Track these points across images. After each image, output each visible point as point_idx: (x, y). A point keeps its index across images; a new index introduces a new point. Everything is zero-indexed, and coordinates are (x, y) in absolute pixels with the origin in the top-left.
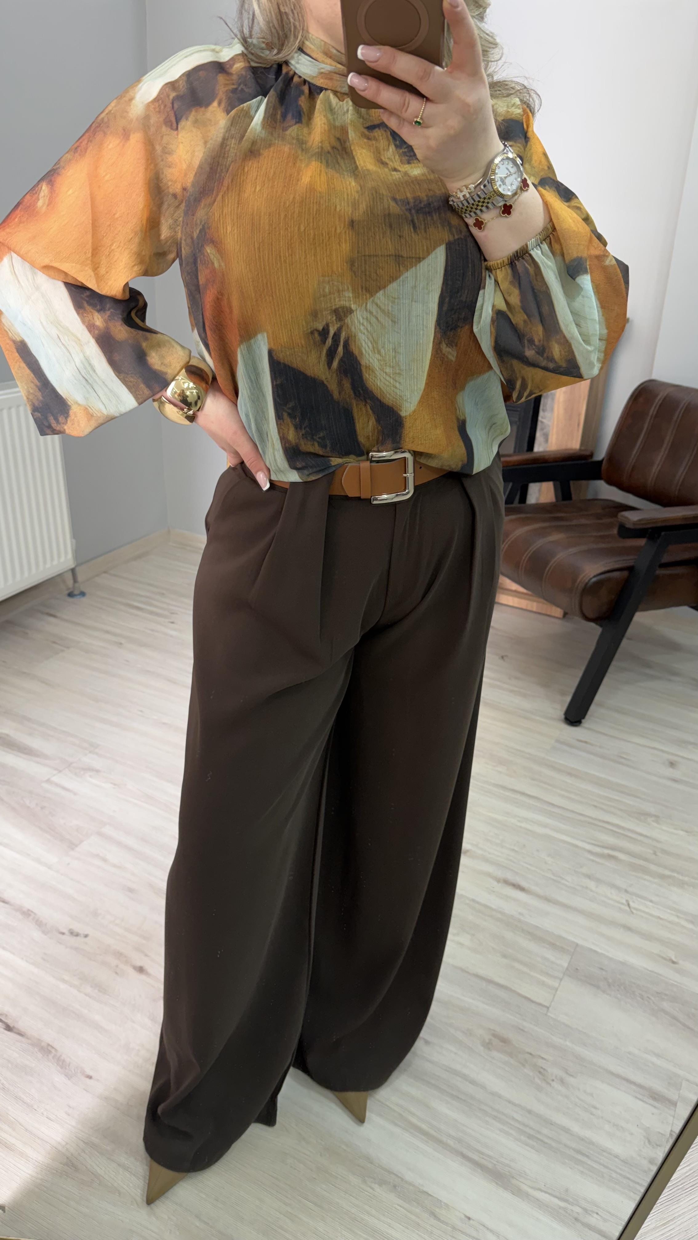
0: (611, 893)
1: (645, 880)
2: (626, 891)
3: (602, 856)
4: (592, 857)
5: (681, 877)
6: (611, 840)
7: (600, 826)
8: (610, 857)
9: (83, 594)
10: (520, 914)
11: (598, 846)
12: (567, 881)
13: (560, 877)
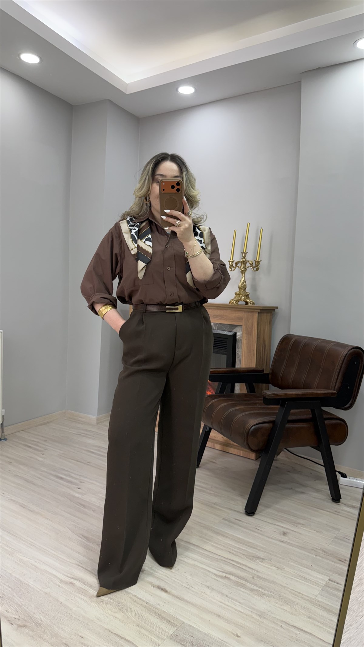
0: (217, 597)
1: (241, 591)
2: (227, 596)
3: (222, 577)
4: (215, 577)
5: (263, 591)
6: (231, 569)
7: (227, 562)
8: (226, 578)
9: (5, 439)
10: (159, 604)
11: (221, 572)
12: (194, 589)
13: (191, 586)
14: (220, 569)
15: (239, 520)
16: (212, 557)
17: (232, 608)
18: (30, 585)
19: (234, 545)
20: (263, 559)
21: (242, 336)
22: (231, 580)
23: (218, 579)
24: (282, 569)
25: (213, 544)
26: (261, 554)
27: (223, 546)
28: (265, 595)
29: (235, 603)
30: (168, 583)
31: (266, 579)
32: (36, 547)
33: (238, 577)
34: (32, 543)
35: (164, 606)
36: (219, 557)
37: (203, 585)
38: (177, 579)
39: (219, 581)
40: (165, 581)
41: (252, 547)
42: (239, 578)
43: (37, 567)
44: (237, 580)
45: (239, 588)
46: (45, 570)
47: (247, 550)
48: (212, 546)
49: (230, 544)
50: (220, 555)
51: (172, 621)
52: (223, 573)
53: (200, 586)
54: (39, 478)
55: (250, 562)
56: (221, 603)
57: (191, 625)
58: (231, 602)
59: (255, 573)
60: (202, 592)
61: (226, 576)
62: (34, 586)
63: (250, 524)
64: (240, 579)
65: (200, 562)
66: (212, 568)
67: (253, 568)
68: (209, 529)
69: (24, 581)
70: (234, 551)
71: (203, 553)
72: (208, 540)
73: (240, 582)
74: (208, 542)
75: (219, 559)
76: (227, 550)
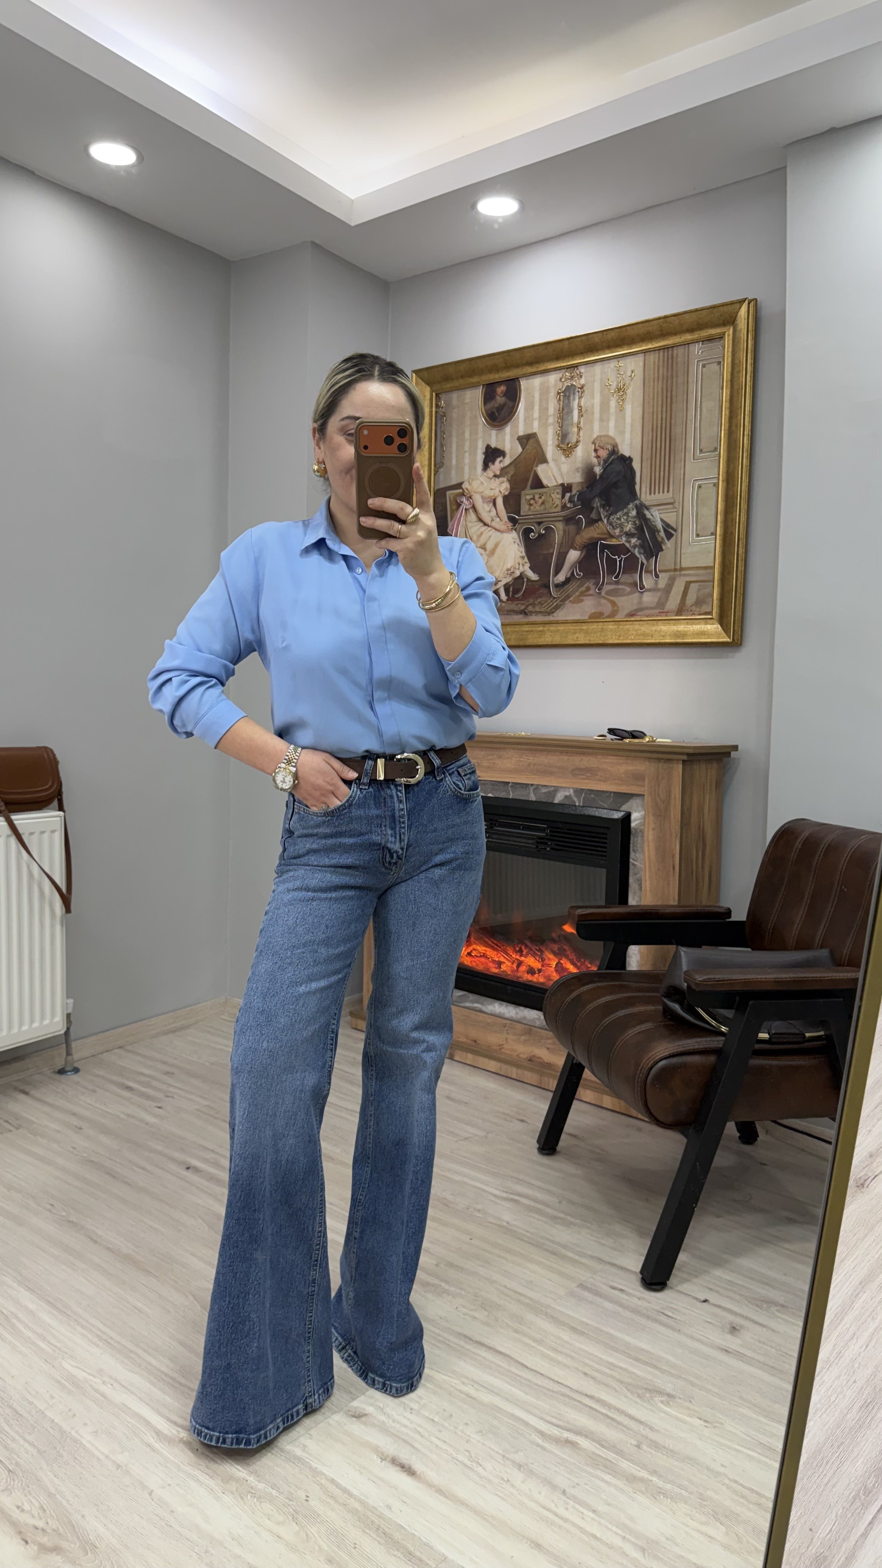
0: (540, 1493)
1: (603, 1480)
2: (564, 1492)
3: (557, 1441)
4: (540, 1441)
5: (660, 1483)
6: (582, 1420)
7: (578, 1401)
8: (569, 1443)
9: (76, 1070)
10: (389, 1507)
11: (558, 1426)
12: (485, 1469)
13: (478, 1463)
14: (556, 1418)
15: (622, 1290)
16: (539, 1386)
17: (574, 1524)
18: (85, 1442)
19: (599, 1355)
20: (671, 1396)
21: (645, 821)
22: (581, 1449)
23: (546, 1445)
24: (717, 1424)
25: (545, 1351)
26: (666, 1383)
27: (572, 1358)
28: (665, 1495)
29: (582, 1513)
30: (419, 1450)
31: (671, 1451)
33: (601, 1442)
34: (104, 1333)
35: (400, 1511)
36: (556, 1387)
37: (508, 1459)
38: (445, 1442)
39: (551, 1452)
40: (413, 1446)
41: (646, 1363)
42: (602, 1445)
43: (105, 1397)
44: (597, 1452)
45: (599, 1473)
46: (123, 1404)
47: (631, 1369)
48: (545, 1356)
49: (590, 1354)
50: (560, 1381)
51: (418, 1554)
52: (563, 1431)
53: (499, 1463)
54: (143, 1169)
55: (636, 1403)
56: (548, 1509)
58: (574, 1507)
59: (644, 1432)
60: (503, 1479)
61: (571, 1439)
62: (93, 1445)
63: (649, 1303)
64: (604, 1447)
65: (507, 1400)
66: (535, 1415)
67: (642, 1420)
68: (542, 1311)
69: (70, 1433)
70: (597, 1371)
71: (519, 1376)
72: (535, 1340)
73: (603, 1455)
74: (533, 1347)
75: (556, 1392)
76: (580, 1368)
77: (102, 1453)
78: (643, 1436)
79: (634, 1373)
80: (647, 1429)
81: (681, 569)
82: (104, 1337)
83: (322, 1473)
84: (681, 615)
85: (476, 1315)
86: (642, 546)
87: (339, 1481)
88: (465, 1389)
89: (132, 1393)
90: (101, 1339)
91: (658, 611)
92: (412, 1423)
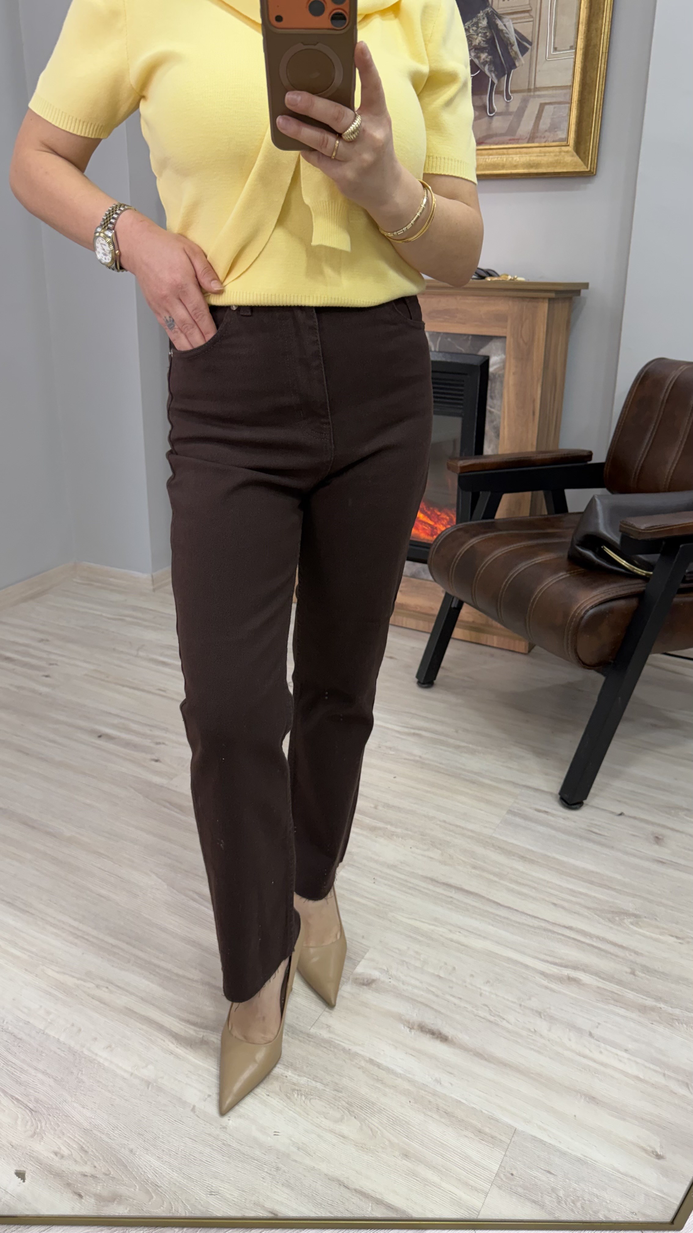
3: (559, 979)
6: (573, 954)
11: (554, 964)
12: (508, 1022)
13: (499, 1016)
14: (550, 956)
15: (546, 812)
16: (519, 923)
17: (615, 1069)
18: (101, 1061)
19: (558, 882)
20: (636, 916)
21: (505, 365)
22: (584, 985)
23: (553, 986)
24: (688, 940)
25: (508, 884)
26: (628, 904)
27: (535, 888)
28: (678, 1021)
29: (617, 1055)
30: (440, 1012)
31: (663, 973)
32: (87, 940)
33: (597, 974)
34: (78, 929)
35: (451, 1084)
36: (536, 923)
37: (525, 1007)
38: (460, 998)
39: (559, 993)
40: (432, 1008)
41: (601, 885)
42: (600, 977)
43: (104, 1003)
44: (600, 985)
45: (611, 1007)
46: (127, 1008)
47: (593, 894)
49: (548, 882)
50: (535, 915)
51: (487, 1130)
52: (560, 968)
53: (519, 1013)
54: (53, 741)
55: (611, 928)
56: (585, 1057)
57: (533, 1134)
58: (607, 1050)
60: (529, 1030)
61: (571, 976)
62: (111, 1062)
63: (575, 822)
64: (603, 979)
65: (499, 943)
66: (529, 956)
67: (624, 945)
68: (487, 842)
69: (82, 1052)
70: (564, 900)
71: (497, 915)
72: (495, 874)
73: (608, 988)
74: (495, 882)
75: (539, 928)
76: (547, 899)
77: (126, 1071)
78: (632, 961)
79: (595, 897)
80: (633, 954)
81: (536, 89)
82: (80, 934)
83: (356, 1054)
84: (533, 142)
85: (432, 855)
86: (492, 63)
87: (378, 1061)
88: (455, 937)
89: (132, 994)
90: (78, 937)
91: (509, 138)
92: (421, 982)
